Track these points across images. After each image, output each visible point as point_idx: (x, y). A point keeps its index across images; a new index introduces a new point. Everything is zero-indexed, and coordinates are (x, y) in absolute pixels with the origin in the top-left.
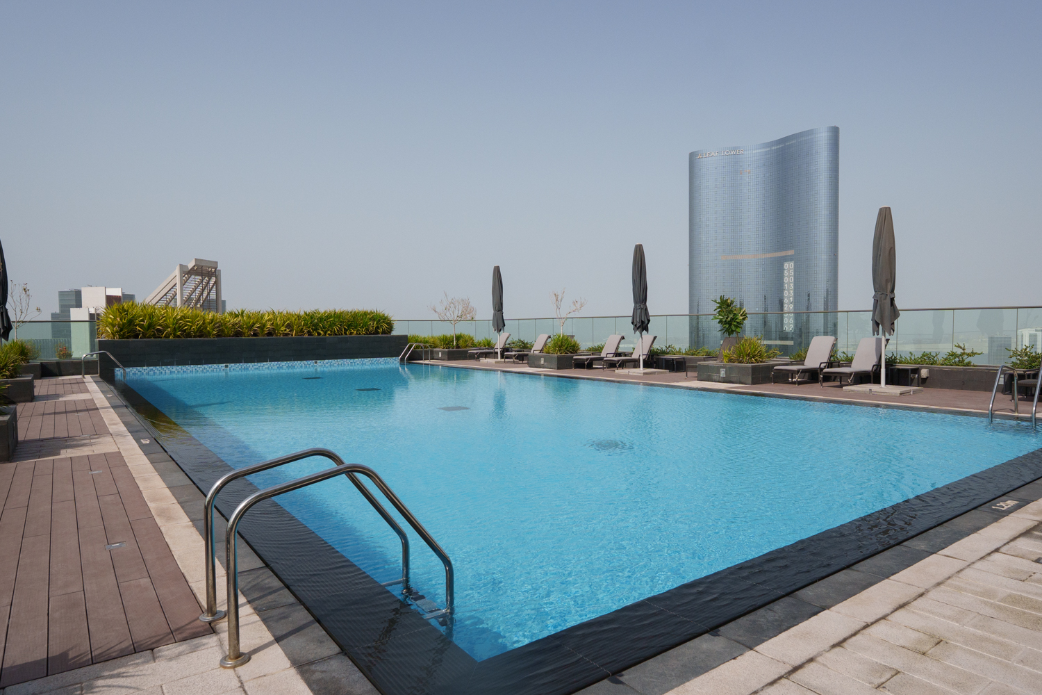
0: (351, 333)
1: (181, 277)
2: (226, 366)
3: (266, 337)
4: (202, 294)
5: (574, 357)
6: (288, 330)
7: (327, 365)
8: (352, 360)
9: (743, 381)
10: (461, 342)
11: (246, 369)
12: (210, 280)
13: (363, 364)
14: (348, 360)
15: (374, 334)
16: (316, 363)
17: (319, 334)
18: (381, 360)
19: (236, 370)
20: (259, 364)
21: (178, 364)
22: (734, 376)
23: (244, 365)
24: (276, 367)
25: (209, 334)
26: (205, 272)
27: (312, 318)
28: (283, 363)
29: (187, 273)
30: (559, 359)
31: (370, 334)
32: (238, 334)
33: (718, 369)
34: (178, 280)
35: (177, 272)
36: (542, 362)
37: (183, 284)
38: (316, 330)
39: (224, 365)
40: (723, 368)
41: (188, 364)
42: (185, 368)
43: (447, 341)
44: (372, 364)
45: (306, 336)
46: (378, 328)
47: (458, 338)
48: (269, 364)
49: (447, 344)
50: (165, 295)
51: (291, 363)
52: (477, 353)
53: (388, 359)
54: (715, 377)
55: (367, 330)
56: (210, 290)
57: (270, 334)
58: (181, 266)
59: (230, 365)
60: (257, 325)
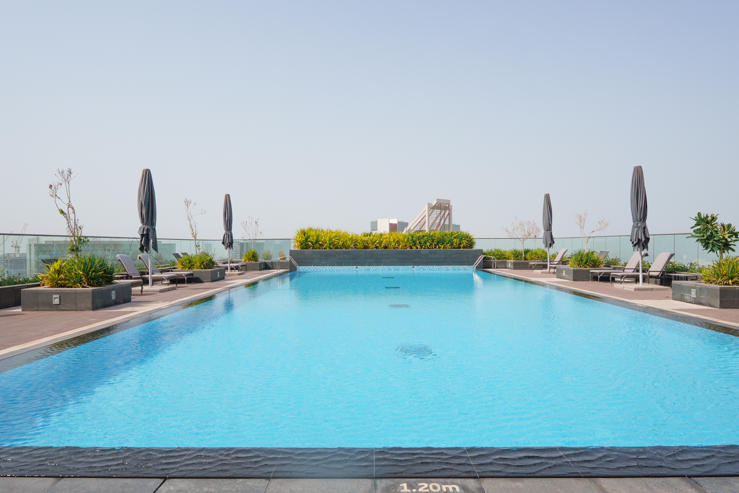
0: (440, 248)
1: (429, 211)
2: (357, 268)
3: (383, 250)
4: (440, 222)
5: (591, 271)
6: (397, 245)
7: (421, 269)
8: (439, 267)
9: (712, 303)
10: (528, 256)
11: (368, 270)
12: (445, 212)
13: (447, 270)
14: (436, 267)
15: (457, 248)
16: (414, 267)
17: (417, 248)
18: (461, 267)
19: (362, 270)
20: (376, 267)
21: (329, 265)
22: (704, 297)
23: (367, 267)
24: (387, 269)
25: (348, 247)
26: (443, 207)
27: (412, 237)
28: (392, 267)
29: (433, 208)
30: (575, 272)
31: (454, 248)
32: (366, 247)
33: (689, 290)
34: (426, 213)
35: (426, 208)
36: (564, 274)
37: (429, 215)
38: (415, 245)
39: (355, 267)
40: (694, 288)
41: (335, 266)
42: (333, 267)
43: (517, 255)
44: (454, 270)
45: (408, 249)
46: (460, 244)
47: (526, 252)
48: (382, 267)
49: (516, 257)
50: (420, 222)
51: (397, 267)
52: (534, 265)
53: (467, 267)
54: (687, 297)
55: (452, 245)
56: (445, 219)
57: (386, 247)
58: (429, 204)
59: (359, 267)
60: (377, 242)
